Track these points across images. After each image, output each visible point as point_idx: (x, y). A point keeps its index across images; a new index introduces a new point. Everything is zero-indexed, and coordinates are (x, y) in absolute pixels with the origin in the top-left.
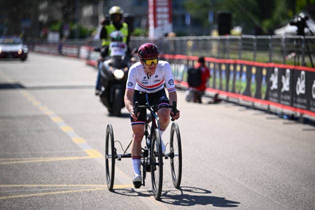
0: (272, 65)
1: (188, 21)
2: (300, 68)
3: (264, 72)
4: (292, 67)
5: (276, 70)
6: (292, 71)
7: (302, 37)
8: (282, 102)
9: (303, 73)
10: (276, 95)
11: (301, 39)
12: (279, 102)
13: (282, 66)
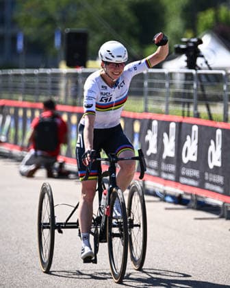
0: (148, 116)
1: (20, 45)
2: (191, 120)
3: (137, 127)
4: (179, 119)
5: (155, 123)
6: (180, 125)
7: (193, 72)
8: (164, 175)
9: (195, 128)
10: (154, 164)
11: (191, 74)
12: (159, 176)
13: (164, 117)
